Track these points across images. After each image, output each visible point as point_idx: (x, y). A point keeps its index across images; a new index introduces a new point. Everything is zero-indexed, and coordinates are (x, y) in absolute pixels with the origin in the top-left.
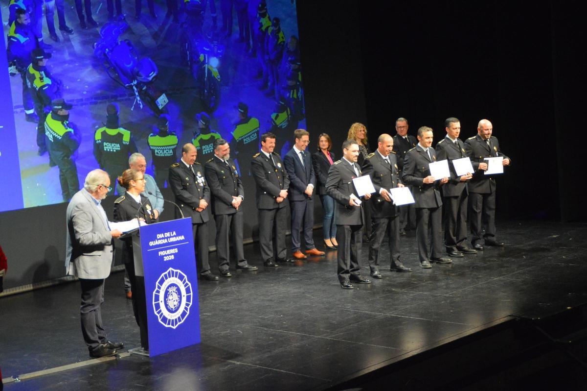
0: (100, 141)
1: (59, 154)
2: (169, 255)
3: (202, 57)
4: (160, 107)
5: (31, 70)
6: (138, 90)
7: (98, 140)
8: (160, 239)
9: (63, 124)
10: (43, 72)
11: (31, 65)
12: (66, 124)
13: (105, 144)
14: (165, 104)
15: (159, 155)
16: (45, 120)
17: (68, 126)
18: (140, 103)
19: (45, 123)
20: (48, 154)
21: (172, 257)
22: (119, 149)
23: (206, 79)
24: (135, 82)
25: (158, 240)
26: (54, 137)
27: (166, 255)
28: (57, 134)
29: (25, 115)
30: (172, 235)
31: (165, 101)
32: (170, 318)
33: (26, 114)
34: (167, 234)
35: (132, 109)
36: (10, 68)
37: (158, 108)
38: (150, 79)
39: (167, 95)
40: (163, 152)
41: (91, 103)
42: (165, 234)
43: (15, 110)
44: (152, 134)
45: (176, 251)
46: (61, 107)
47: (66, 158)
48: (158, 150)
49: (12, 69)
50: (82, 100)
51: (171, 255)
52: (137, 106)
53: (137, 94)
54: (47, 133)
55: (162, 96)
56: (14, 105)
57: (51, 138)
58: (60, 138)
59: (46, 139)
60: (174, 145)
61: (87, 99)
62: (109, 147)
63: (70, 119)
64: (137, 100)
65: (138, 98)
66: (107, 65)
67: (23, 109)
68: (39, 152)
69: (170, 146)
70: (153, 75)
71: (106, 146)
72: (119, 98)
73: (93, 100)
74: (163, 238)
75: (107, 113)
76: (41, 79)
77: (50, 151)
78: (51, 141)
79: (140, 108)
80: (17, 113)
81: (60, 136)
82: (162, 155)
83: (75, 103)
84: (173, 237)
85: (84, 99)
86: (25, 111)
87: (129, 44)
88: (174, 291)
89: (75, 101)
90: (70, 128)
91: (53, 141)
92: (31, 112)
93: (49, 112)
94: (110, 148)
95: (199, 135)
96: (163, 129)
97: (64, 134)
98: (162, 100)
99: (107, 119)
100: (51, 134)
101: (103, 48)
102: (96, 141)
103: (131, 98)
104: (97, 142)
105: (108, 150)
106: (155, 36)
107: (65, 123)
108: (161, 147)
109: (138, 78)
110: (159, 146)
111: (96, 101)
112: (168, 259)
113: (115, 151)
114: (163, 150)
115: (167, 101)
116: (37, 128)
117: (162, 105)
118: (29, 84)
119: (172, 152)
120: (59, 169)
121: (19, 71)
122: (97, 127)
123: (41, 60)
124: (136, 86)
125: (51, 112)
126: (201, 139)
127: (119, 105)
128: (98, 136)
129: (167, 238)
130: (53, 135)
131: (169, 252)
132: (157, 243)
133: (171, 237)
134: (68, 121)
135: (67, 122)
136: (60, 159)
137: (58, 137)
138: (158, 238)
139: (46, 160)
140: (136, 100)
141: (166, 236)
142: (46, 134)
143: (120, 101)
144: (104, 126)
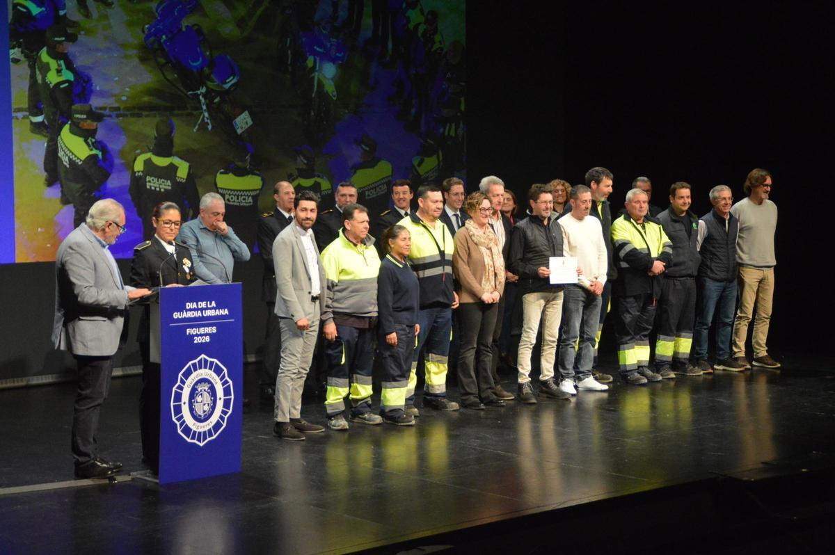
0: (141, 174)
1: (76, 186)
2: (202, 335)
3: (310, 62)
4: (239, 131)
5: (44, 56)
6: (207, 101)
7: (139, 172)
8: (191, 310)
9: (86, 141)
10: (62, 62)
11: (45, 49)
12: (90, 143)
13: (148, 178)
14: (247, 127)
15: (232, 203)
16: (59, 134)
17: (93, 146)
18: (209, 121)
19: (59, 138)
20: (59, 186)
21: (207, 339)
22: (170, 188)
23: (313, 95)
24: (203, 90)
25: (187, 311)
26: (70, 160)
27: (197, 335)
28: (75, 156)
29: (29, 123)
30: (209, 306)
31: (247, 123)
32: (196, 430)
33: (31, 121)
34: (203, 304)
35: (195, 130)
36: (12, 51)
37: (236, 132)
38: (227, 86)
39: (252, 115)
40: (238, 199)
41: (133, 115)
42: (199, 303)
43: (14, 114)
44: (222, 170)
45: (214, 330)
46: (85, 116)
47: (86, 194)
48: (230, 195)
49: (15, 53)
50: (118, 109)
51: (206, 335)
52: (203, 126)
53: (204, 107)
54: (61, 154)
55: (243, 114)
56: (14, 106)
57: (66, 163)
58: (80, 163)
59: (58, 162)
60: (256, 190)
61: (127, 109)
62: (153, 183)
63: (99, 136)
64: (204, 117)
65: (206, 114)
66: (162, 60)
67: (27, 113)
68: (46, 180)
69: (249, 191)
70: (231, 81)
71: (150, 181)
72: (176, 112)
73: (136, 111)
74: (194, 310)
75: (155, 132)
76: (59, 71)
77: (64, 181)
78: (65, 166)
79: (207, 128)
80: (17, 119)
81: (81, 160)
82: (235, 204)
83: (107, 112)
84: (211, 309)
85: (122, 108)
86: (30, 117)
87: (199, 31)
88: (205, 390)
89: (108, 110)
90: (96, 149)
91: (68, 166)
92: (40, 119)
93: (67, 123)
94: (155, 185)
95: (297, 178)
96: (240, 164)
97: (87, 158)
98: (243, 121)
99: (154, 141)
100: (67, 155)
101: (157, 34)
102: (135, 173)
103: (195, 113)
104: (136, 175)
105: (153, 188)
106: (241, 23)
107: (89, 141)
108: (234, 191)
109: (209, 84)
110: (231, 190)
111: (140, 112)
112: (200, 342)
113: (162, 190)
114: (238, 196)
115: (250, 122)
116: (46, 145)
117: (242, 128)
118: (39, 78)
119: (251, 201)
120: (74, 210)
121: (26, 56)
122: (138, 151)
123: (60, 42)
124: (205, 96)
125: (69, 122)
126: (299, 185)
127: (176, 121)
128: (139, 166)
129: (202, 310)
130: (69, 157)
131: (202, 330)
132: (185, 315)
133: (207, 309)
134: (94, 138)
135: (93, 140)
136: (77, 195)
137: (77, 161)
138: (187, 308)
139: (55, 193)
140: (201, 117)
141: (199, 307)
142: (59, 155)
143: (177, 115)
144: (150, 151)
